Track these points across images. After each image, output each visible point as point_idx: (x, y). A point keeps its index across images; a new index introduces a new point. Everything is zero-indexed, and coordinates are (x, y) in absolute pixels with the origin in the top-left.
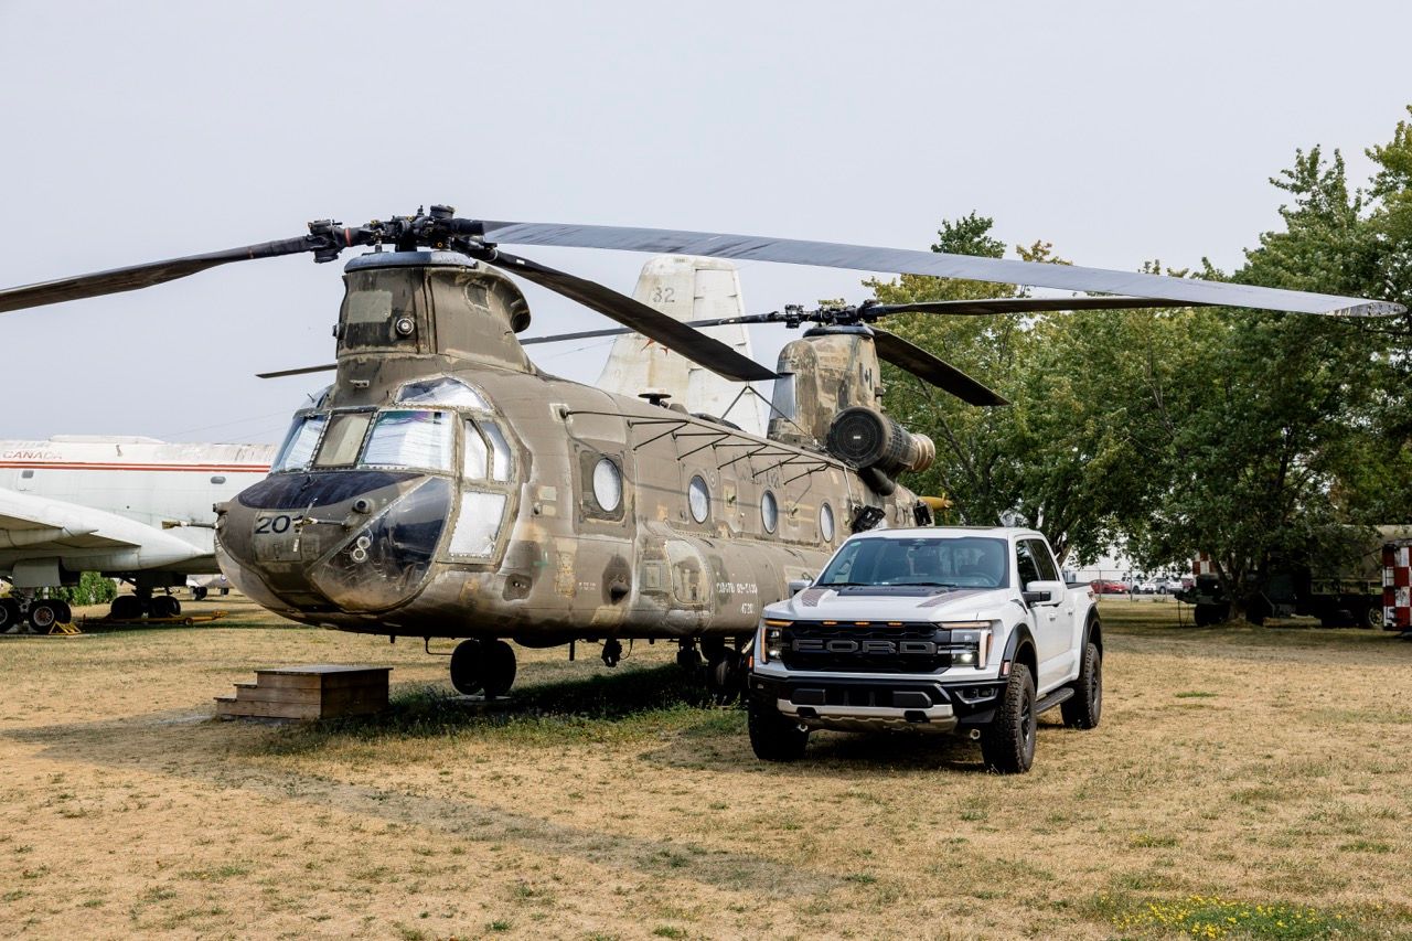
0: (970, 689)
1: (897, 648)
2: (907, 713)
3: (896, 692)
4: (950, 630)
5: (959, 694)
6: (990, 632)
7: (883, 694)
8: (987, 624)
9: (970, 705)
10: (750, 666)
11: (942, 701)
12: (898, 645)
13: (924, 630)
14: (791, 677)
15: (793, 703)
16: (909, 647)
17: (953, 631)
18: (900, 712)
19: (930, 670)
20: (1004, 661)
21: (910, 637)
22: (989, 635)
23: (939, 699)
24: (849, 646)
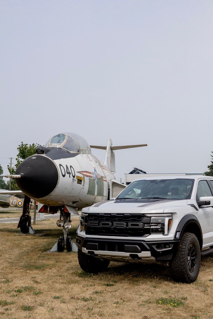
0: (160, 244)
1: (127, 225)
2: (131, 255)
3: (125, 245)
4: (150, 217)
5: (154, 247)
6: (170, 218)
7: (121, 246)
8: (170, 215)
9: (160, 252)
10: (77, 233)
11: (146, 250)
12: (127, 223)
13: (139, 217)
14: (86, 238)
15: (87, 249)
16: (132, 225)
17: (152, 218)
18: (128, 254)
19: (141, 235)
20: (177, 232)
21: (133, 220)
22: (169, 220)
23: (144, 249)
24: (108, 224)
